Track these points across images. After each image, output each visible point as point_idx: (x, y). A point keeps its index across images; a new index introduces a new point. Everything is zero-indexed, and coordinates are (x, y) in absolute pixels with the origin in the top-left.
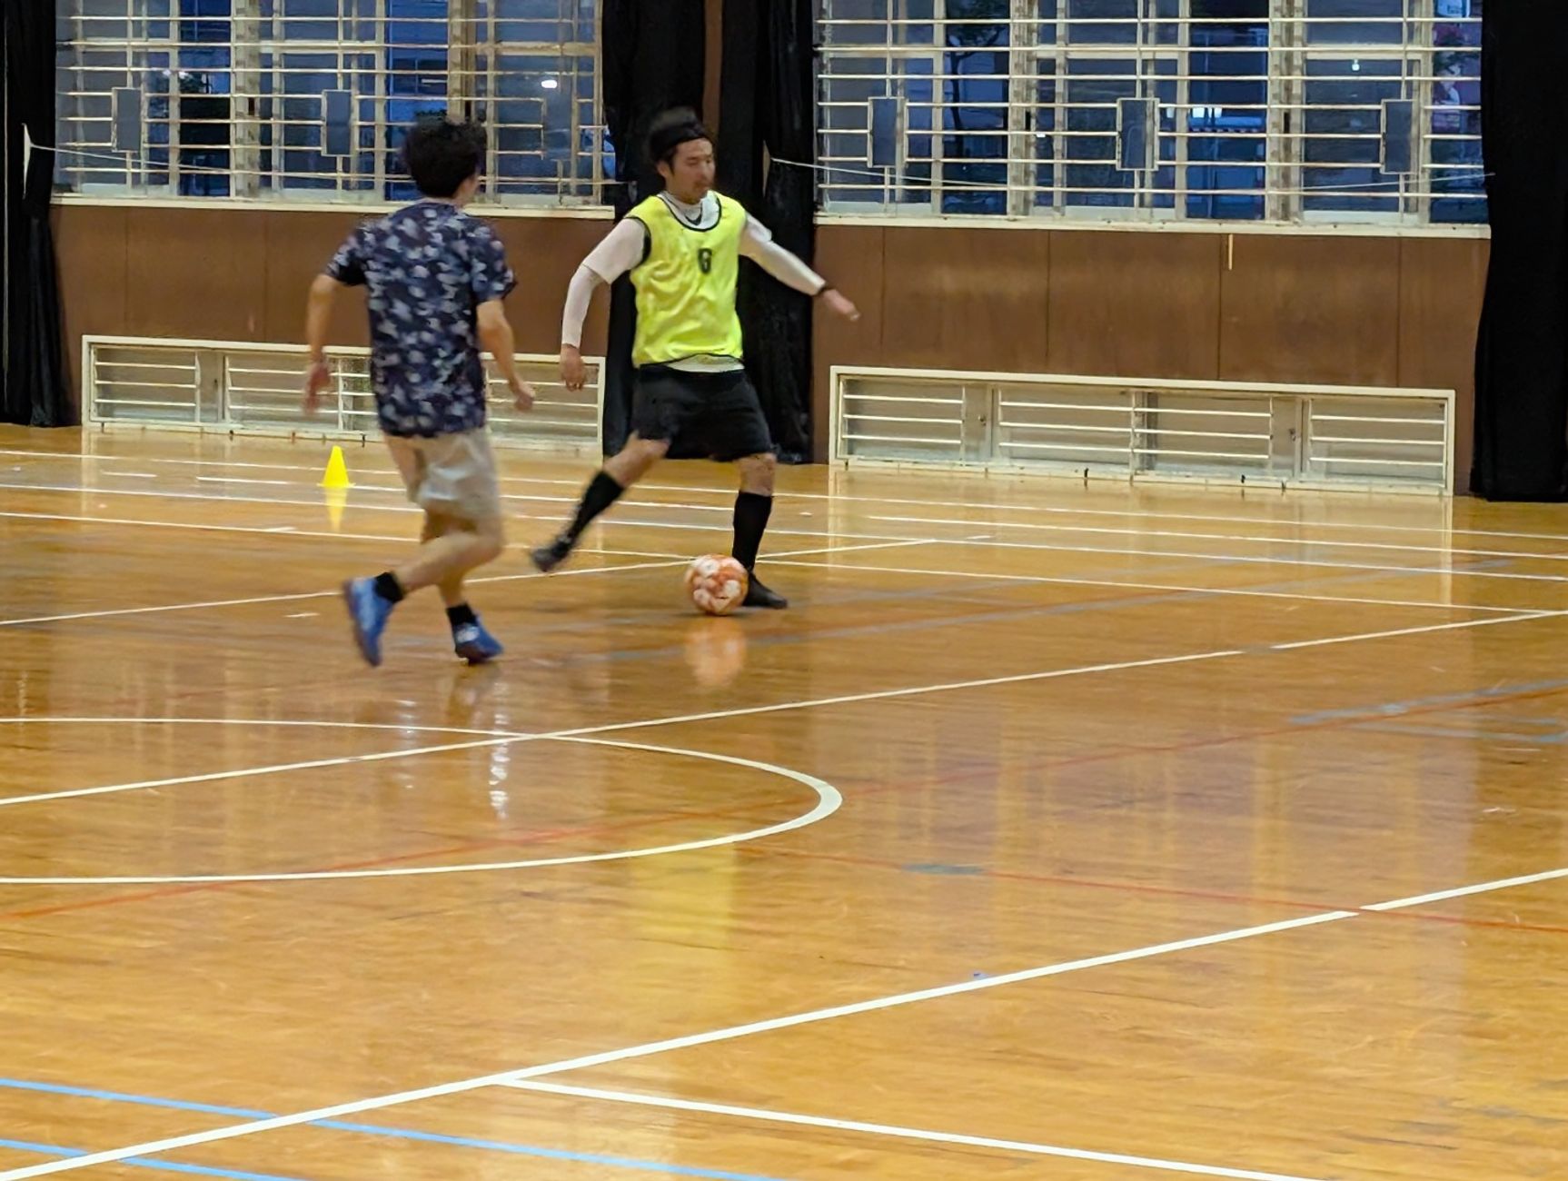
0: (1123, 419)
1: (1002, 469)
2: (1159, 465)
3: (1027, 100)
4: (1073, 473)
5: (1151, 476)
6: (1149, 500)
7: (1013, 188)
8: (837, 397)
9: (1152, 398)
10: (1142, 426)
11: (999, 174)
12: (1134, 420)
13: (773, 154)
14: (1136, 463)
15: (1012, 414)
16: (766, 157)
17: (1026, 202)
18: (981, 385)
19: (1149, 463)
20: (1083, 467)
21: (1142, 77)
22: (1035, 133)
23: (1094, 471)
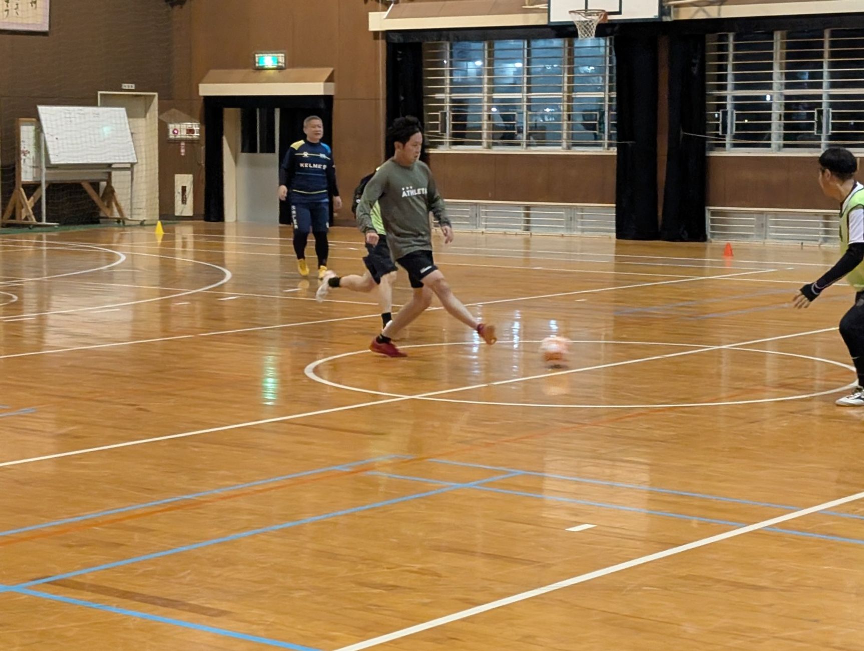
0: (816, 224)
1: (769, 243)
2: (829, 240)
4: (798, 244)
5: (826, 245)
6: (826, 253)
8: (708, 216)
9: (827, 217)
10: (822, 227)
12: (820, 225)
13: (684, 131)
14: (820, 240)
15: (773, 223)
16: (682, 133)
17: (779, 147)
18: (762, 213)
19: (826, 240)
20: (800, 242)
21: (825, 101)
22: (783, 122)
23: (805, 243)
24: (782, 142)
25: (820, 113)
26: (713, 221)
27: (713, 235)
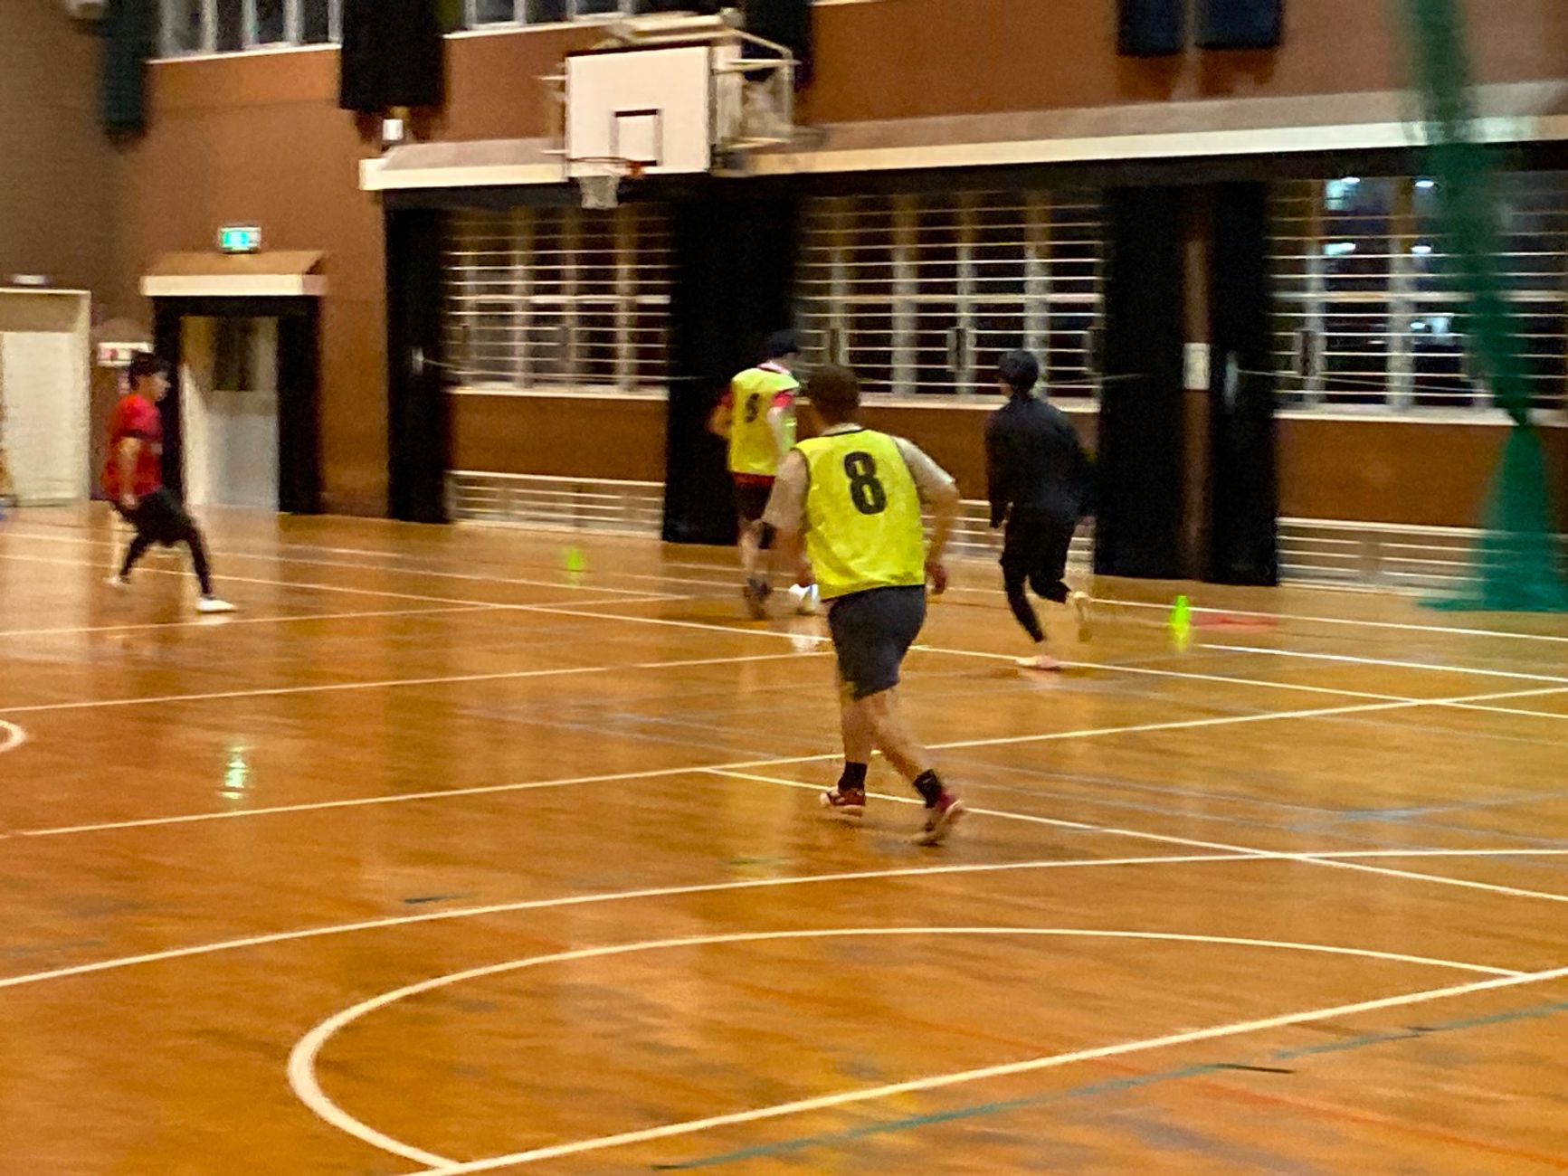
3: (907, 328)
7: (896, 382)
11: (889, 373)
21: (965, 315)
22: (915, 348)
24: (914, 384)
25: (959, 335)
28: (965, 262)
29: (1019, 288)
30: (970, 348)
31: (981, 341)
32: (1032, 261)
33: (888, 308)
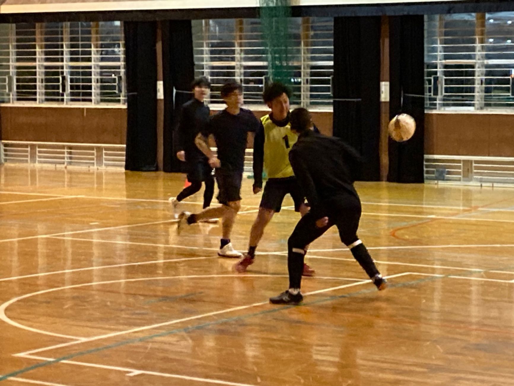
0: (63, 153)
1: (37, 165)
2: (72, 163)
3: (42, 76)
4: (53, 166)
5: (70, 167)
6: (70, 172)
7: (38, 97)
9: (70, 148)
10: (68, 154)
11: (35, 93)
12: (66, 153)
14: (66, 164)
15: (40, 152)
19: (70, 163)
20: (55, 165)
21: (65, 70)
22: (44, 84)
23: (58, 166)
24: (44, 97)
25: (64, 78)
26: (5, 150)
27: (6, 160)
28: (65, 49)
29: (89, 60)
30: (68, 84)
31: (72, 80)
32: (93, 49)
33: (35, 68)
